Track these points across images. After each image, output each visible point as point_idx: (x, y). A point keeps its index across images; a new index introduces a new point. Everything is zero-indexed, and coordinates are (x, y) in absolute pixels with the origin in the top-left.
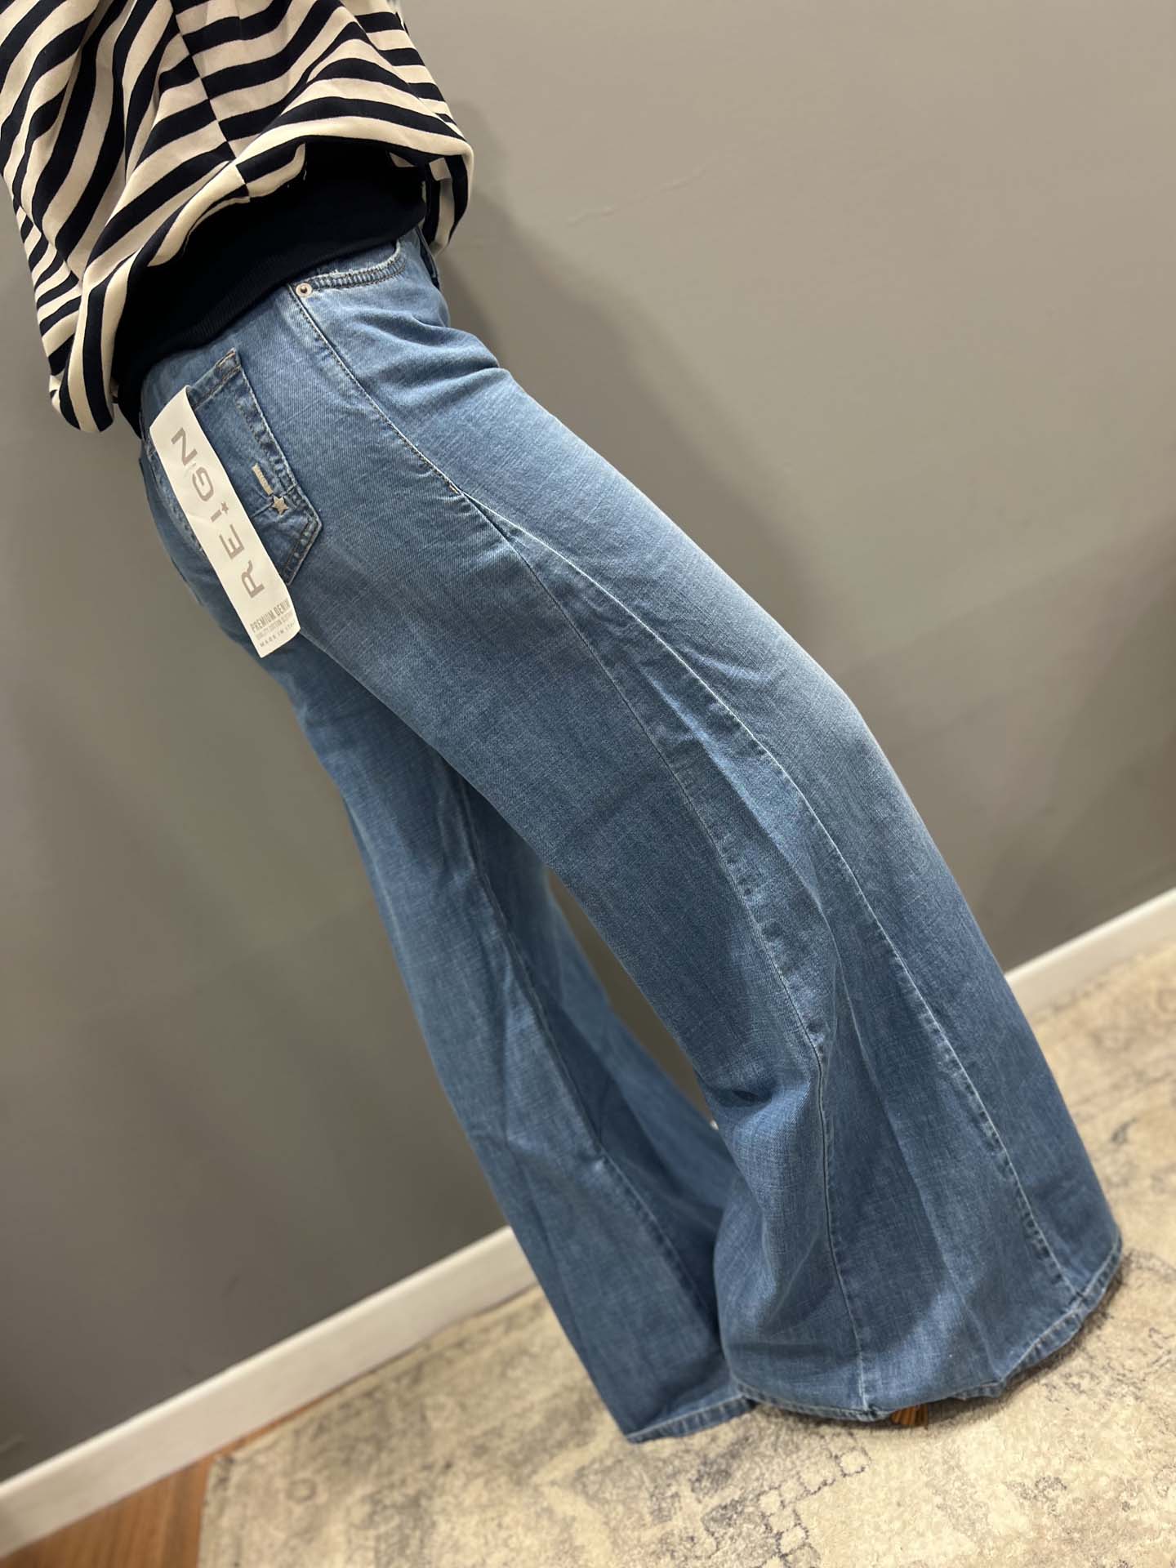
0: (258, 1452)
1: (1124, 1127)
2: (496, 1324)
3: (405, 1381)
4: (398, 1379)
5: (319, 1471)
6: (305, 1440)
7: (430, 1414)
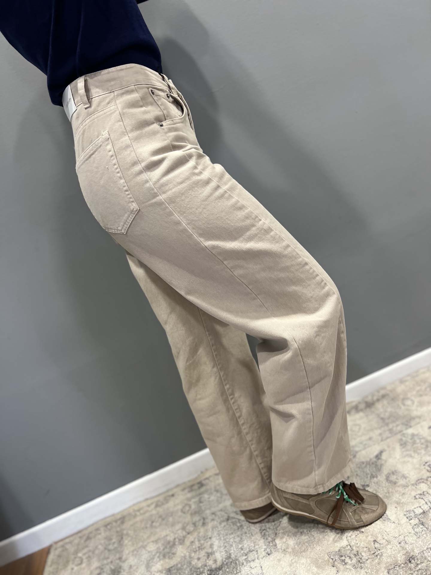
0: (67, 543)
1: (381, 452)
2: (152, 503)
3: (119, 522)
4: (116, 521)
5: (84, 554)
6: (82, 541)
7: (124, 537)
